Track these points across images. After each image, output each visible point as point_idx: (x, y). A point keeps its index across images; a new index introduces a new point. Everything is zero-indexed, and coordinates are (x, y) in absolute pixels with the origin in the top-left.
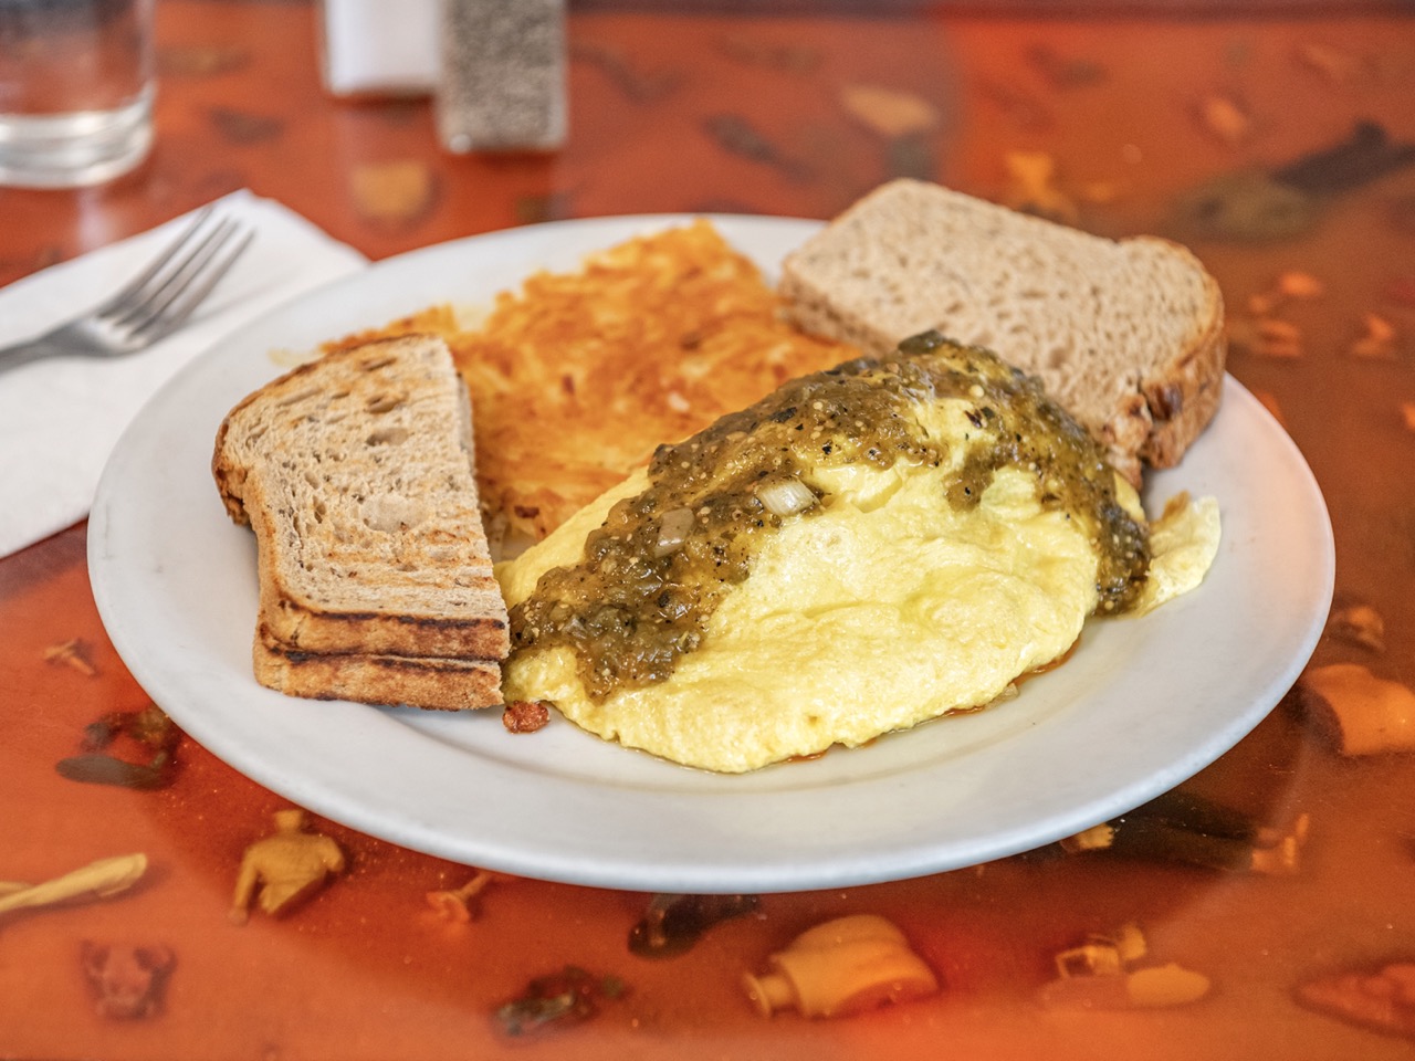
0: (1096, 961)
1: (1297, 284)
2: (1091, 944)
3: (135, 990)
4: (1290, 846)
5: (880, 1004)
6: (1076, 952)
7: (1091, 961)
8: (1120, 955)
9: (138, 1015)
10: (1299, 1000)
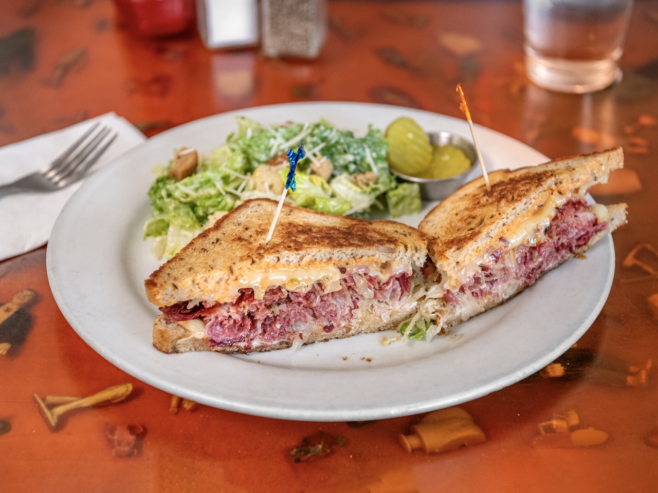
0: (557, 426)
1: (646, 120)
2: (554, 419)
3: (128, 444)
4: (644, 374)
5: (461, 447)
6: (549, 423)
7: (554, 426)
8: (567, 423)
9: (130, 455)
10: (648, 443)
